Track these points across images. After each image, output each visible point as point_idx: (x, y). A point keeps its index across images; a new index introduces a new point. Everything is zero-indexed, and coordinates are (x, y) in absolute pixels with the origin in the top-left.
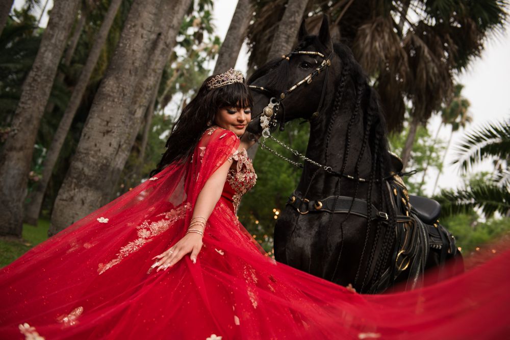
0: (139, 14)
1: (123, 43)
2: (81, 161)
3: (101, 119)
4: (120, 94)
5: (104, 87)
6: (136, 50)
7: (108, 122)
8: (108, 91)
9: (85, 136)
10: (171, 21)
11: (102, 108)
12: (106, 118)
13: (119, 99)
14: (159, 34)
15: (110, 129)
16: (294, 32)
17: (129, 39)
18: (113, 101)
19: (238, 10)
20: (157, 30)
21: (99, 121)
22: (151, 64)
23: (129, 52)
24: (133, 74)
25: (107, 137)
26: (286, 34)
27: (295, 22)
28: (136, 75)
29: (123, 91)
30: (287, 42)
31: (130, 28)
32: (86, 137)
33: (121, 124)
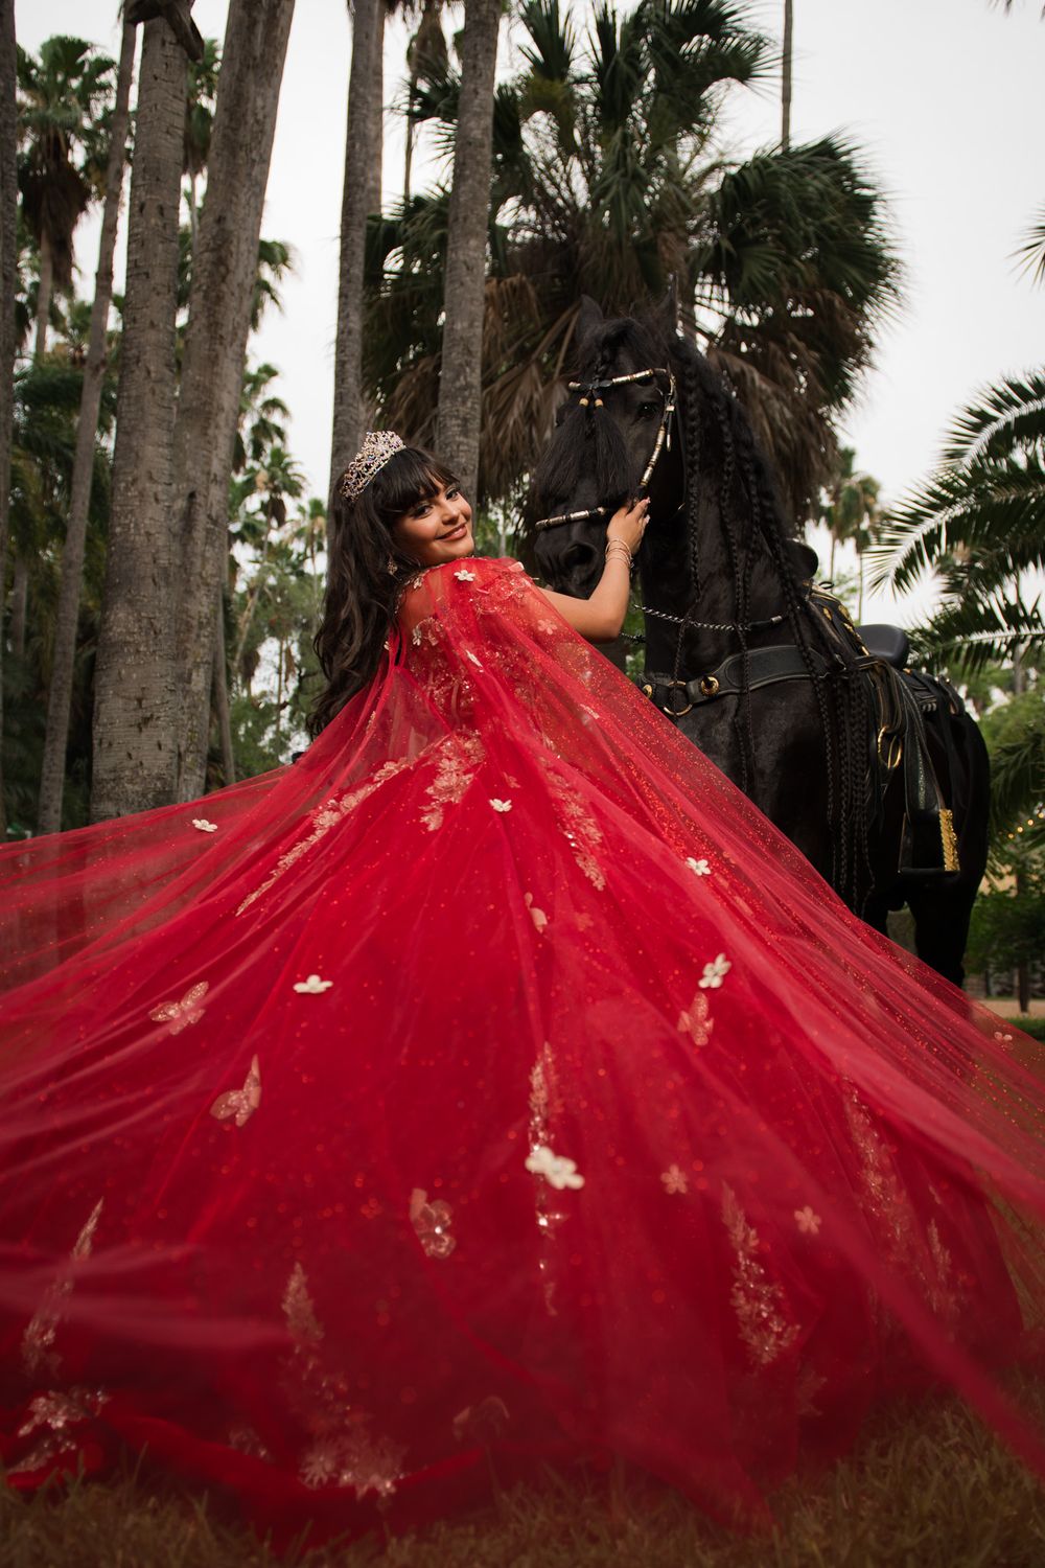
0: (137, 454)
1: (120, 525)
2: (110, 799)
3: (123, 697)
4: (147, 634)
5: (110, 629)
6: (153, 531)
7: (140, 701)
8: (120, 634)
9: (100, 743)
10: (208, 463)
11: (120, 673)
12: (134, 692)
13: (147, 646)
14: (192, 495)
15: (149, 714)
16: (472, 408)
17: (131, 512)
18: (138, 652)
19: (340, 408)
20: (184, 487)
21: (120, 703)
22: (192, 563)
23: (140, 539)
24: (162, 583)
25: (146, 732)
26: (457, 417)
27: (468, 386)
28: (168, 584)
29: (152, 624)
30: (465, 433)
31: (127, 489)
32: (105, 745)
33: (168, 697)
